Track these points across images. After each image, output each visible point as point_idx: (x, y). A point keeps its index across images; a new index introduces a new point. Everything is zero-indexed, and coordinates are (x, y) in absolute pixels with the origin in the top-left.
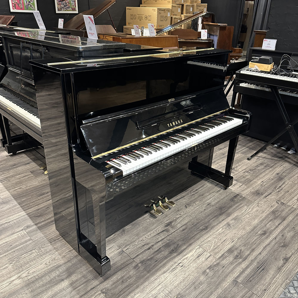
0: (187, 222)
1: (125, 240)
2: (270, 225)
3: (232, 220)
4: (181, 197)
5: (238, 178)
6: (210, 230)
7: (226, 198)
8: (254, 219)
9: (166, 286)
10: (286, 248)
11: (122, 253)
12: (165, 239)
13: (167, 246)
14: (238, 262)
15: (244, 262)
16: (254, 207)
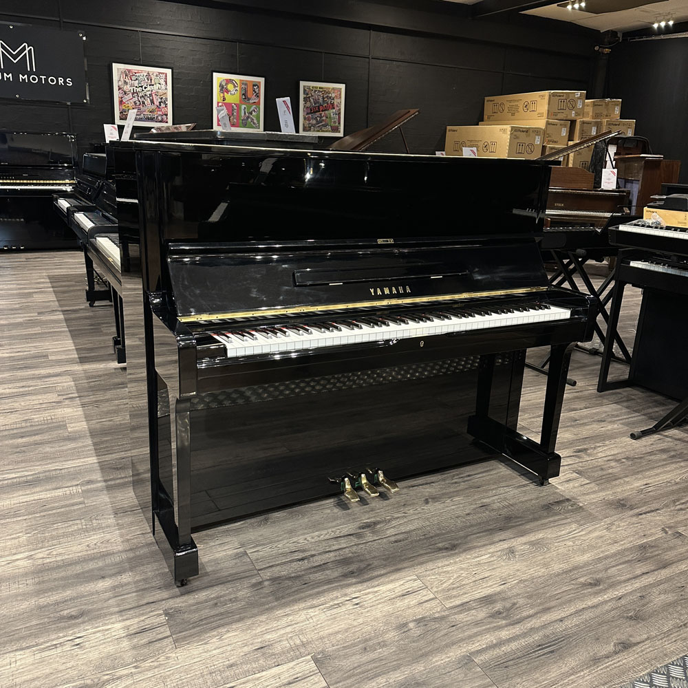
0: (413, 528)
1: (260, 536)
2: (619, 570)
3: (525, 544)
4: (424, 482)
5: (586, 469)
6: (460, 553)
7: (534, 502)
8: (584, 552)
10: (639, 623)
11: (241, 556)
12: (347, 550)
13: (345, 561)
14: (495, 625)
15: (509, 628)
16: (595, 530)
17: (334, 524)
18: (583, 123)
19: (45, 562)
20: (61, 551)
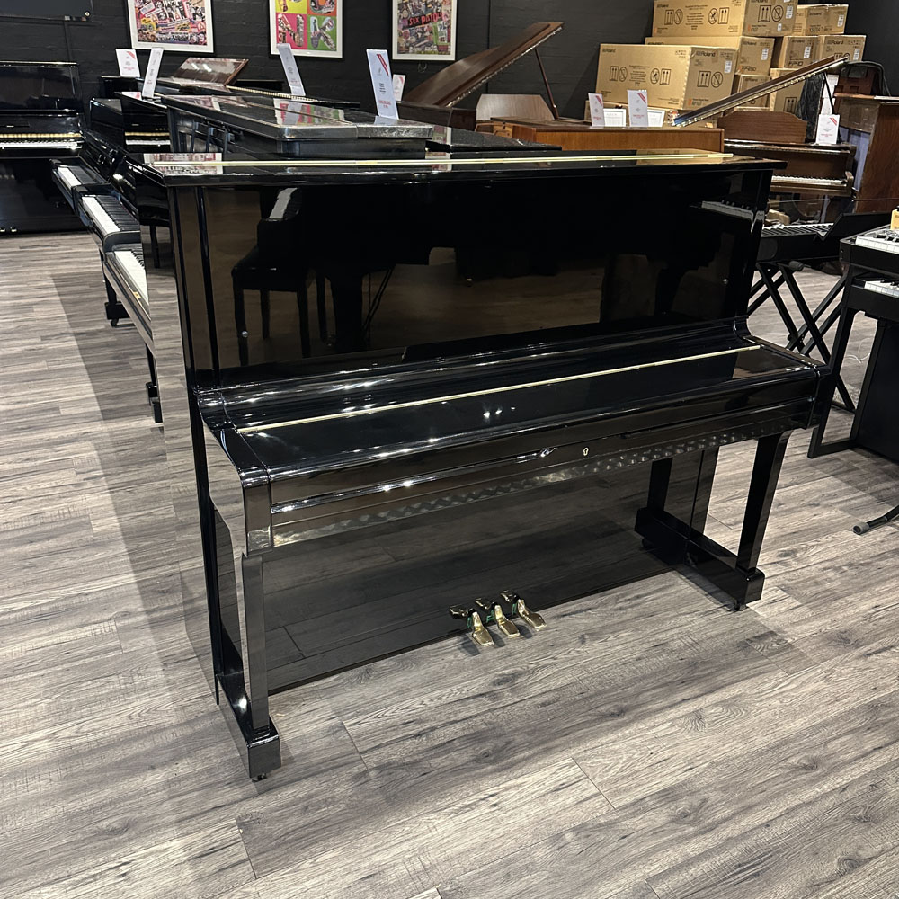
0: (566, 682)
1: (362, 698)
2: (842, 744)
3: (717, 704)
4: (579, 609)
5: (795, 584)
6: (630, 721)
7: (726, 637)
8: (795, 715)
9: (422, 850)
10: (870, 827)
11: (336, 731)
12: (479, 718)
13: (476, 738)
14: (680, 834)
15: (698, 838)
16: (809, 681)
17: (459, 677)
18: (793, 40)
19: (73, 743)
20: (94, 725)
